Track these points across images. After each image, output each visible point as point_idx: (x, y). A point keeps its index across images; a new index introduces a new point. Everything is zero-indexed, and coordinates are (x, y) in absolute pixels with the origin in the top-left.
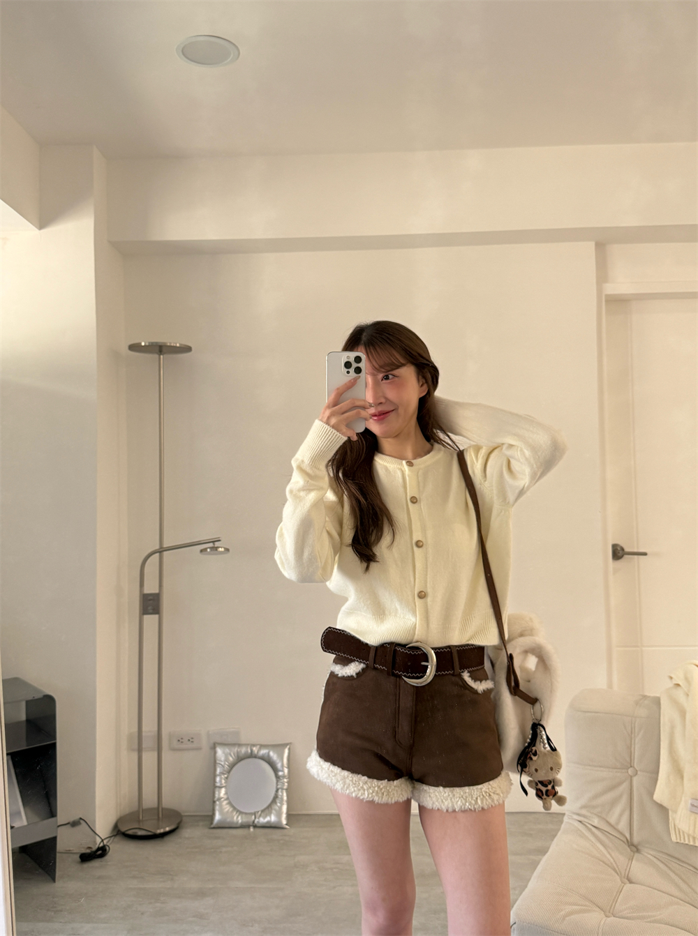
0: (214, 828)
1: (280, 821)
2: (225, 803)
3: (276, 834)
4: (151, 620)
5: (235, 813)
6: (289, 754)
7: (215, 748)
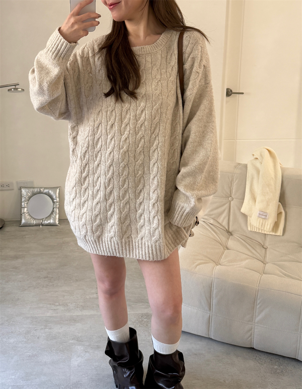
0: (21, 226)
1: (55, 222)
2: (27, 215)
3: (53, 229)
5: (32, 219)
6: (59, 192)
7: (21, 189)
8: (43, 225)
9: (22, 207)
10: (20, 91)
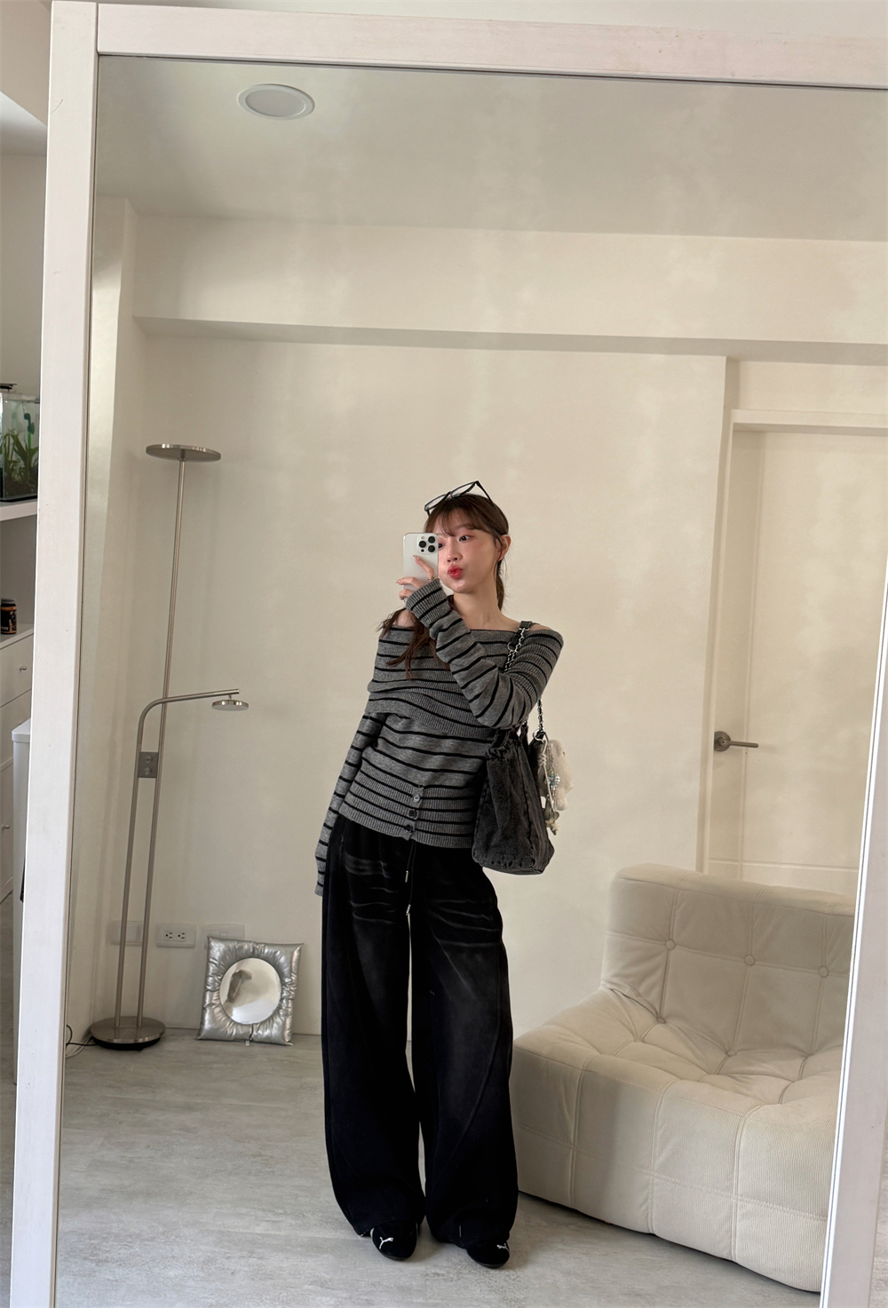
0: (201, 1039)
1: (283, 1037)
2: (217, 1010)
3: (275, 1051)
4: (147, 784)
5: (228, 1023)
6: (299, 957)
7: (209, 942)
8: (252, 1041)
9: (208, 990)
10: (239, 708)
